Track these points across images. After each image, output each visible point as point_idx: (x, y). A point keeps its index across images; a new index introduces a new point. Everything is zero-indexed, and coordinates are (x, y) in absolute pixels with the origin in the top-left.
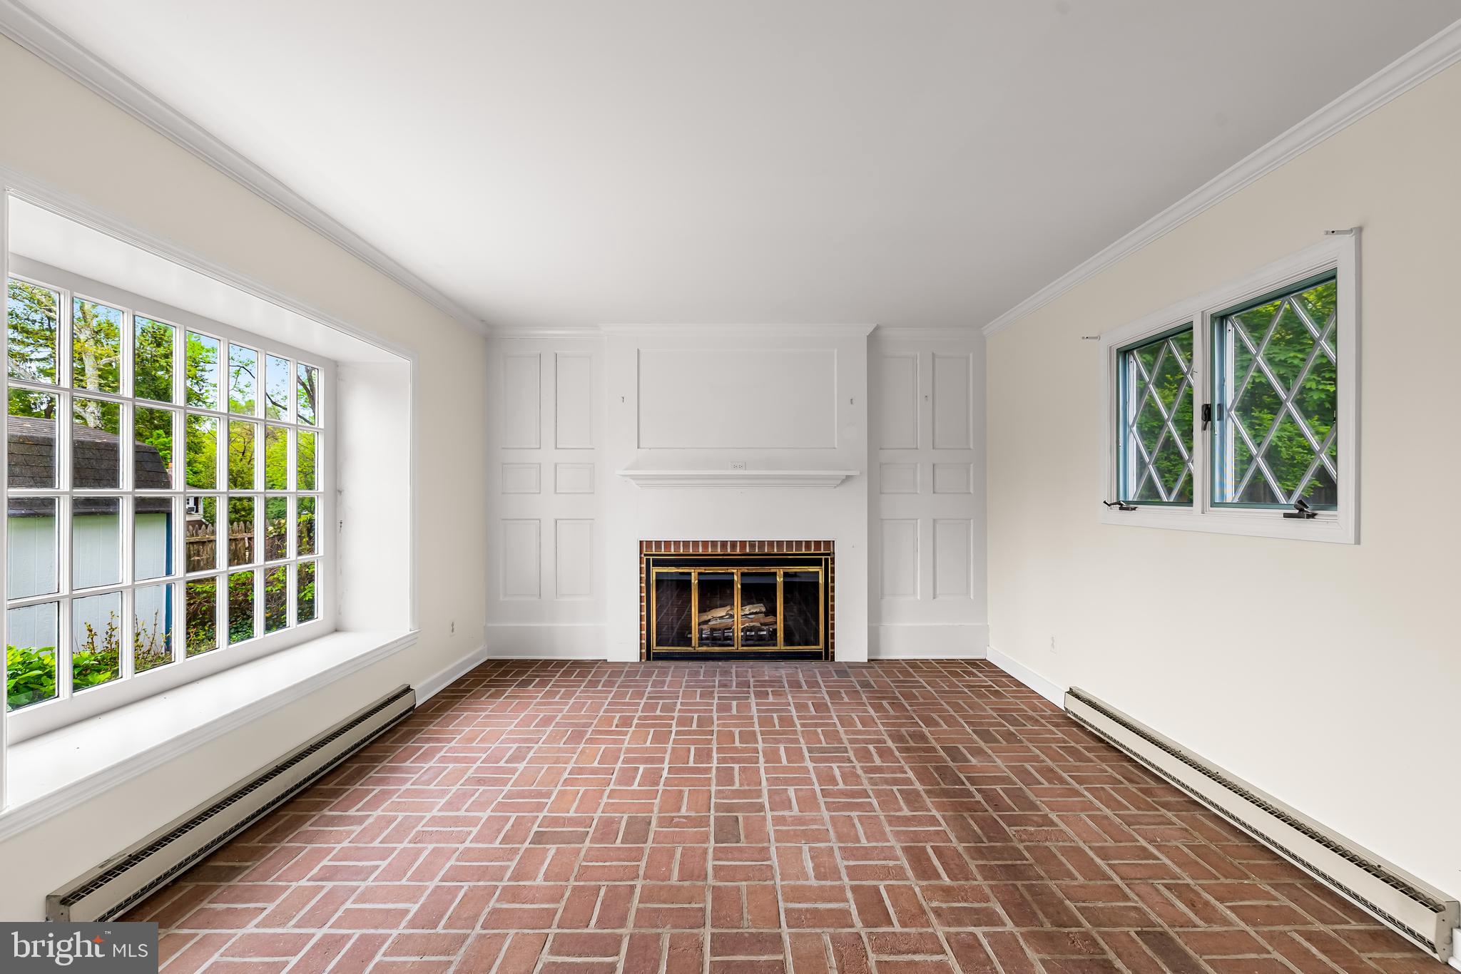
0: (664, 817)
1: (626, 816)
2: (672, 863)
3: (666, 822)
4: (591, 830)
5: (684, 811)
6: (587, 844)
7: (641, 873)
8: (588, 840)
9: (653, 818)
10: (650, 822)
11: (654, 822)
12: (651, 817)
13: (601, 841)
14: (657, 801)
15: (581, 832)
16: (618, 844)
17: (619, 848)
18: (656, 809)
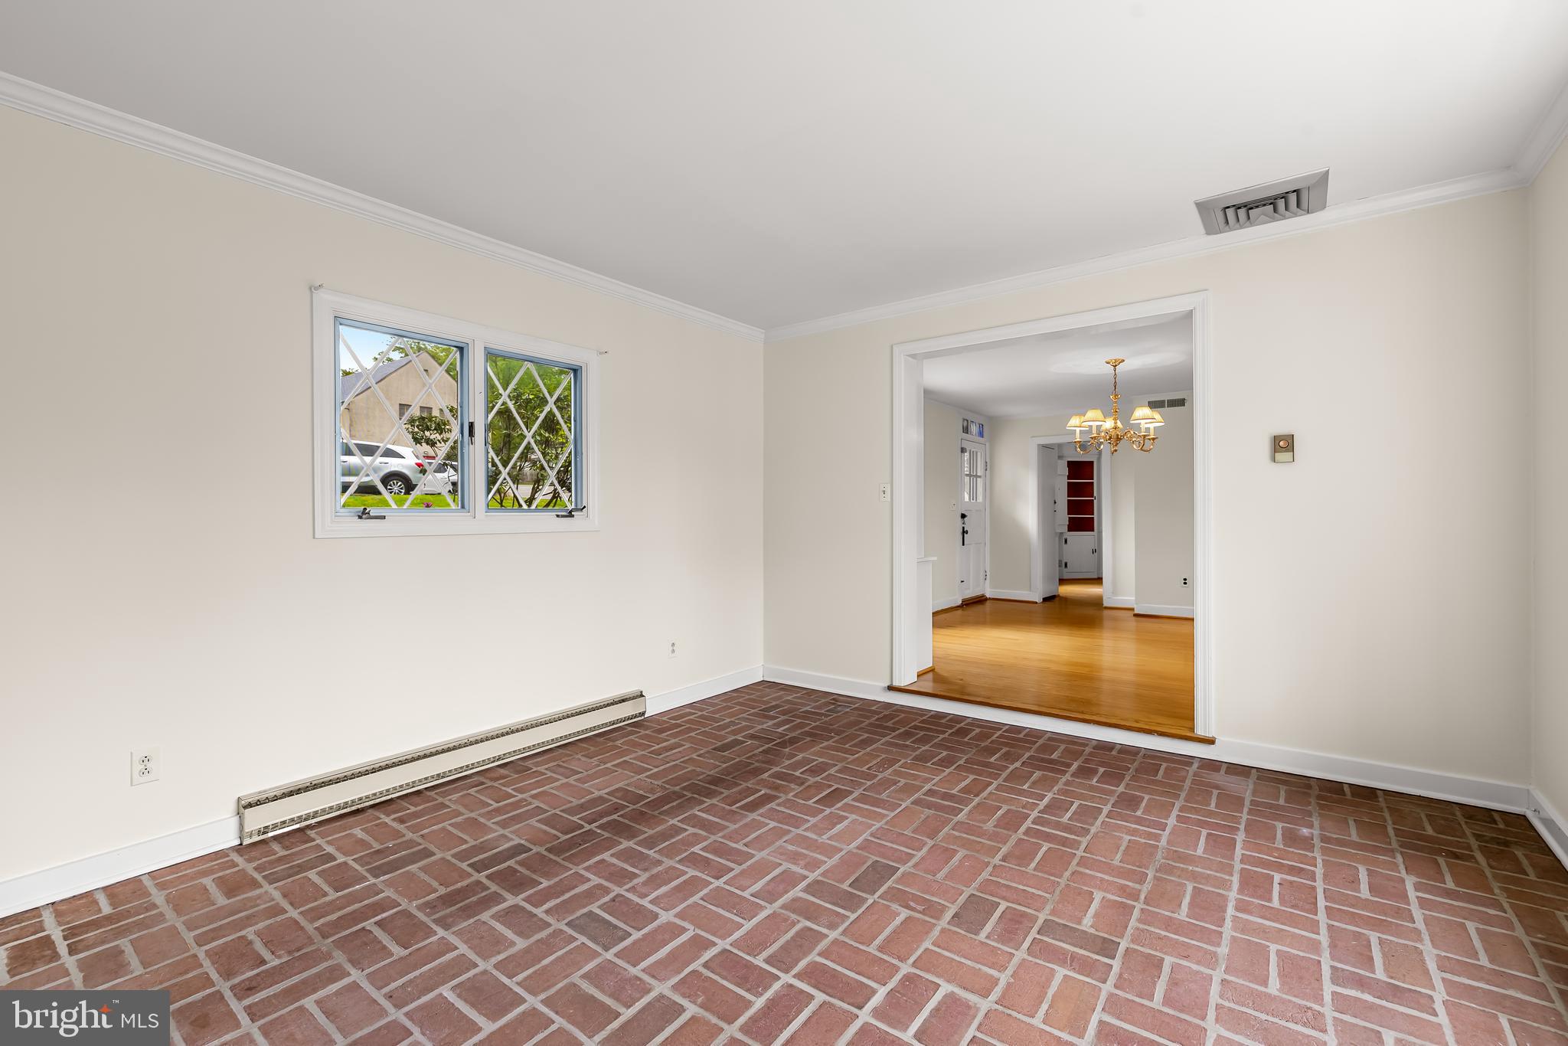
0: (932, 917)
1: (982, 936)
2: (955, 867)
3: (934, 911)
4: (1033, 934)
5: (904, 914)
6: (1042, 917)
7: (990, 869)
8: (1040, 922)
9: (948, 919)
10: (953, 917)
11: (948, 915)
12: (949, 923)
13: (1024, 915)
14: (927, 944)
15: (1048, 936)
16: (1003, 905)
17: (1004, 898)
18: (936, 932)
